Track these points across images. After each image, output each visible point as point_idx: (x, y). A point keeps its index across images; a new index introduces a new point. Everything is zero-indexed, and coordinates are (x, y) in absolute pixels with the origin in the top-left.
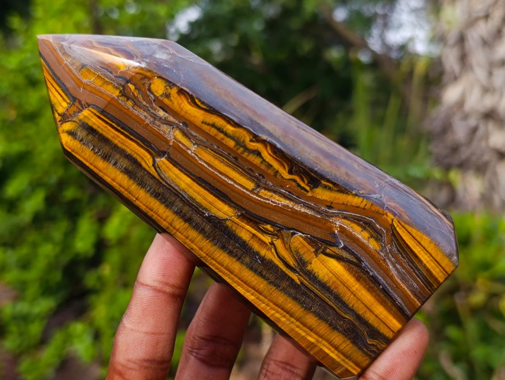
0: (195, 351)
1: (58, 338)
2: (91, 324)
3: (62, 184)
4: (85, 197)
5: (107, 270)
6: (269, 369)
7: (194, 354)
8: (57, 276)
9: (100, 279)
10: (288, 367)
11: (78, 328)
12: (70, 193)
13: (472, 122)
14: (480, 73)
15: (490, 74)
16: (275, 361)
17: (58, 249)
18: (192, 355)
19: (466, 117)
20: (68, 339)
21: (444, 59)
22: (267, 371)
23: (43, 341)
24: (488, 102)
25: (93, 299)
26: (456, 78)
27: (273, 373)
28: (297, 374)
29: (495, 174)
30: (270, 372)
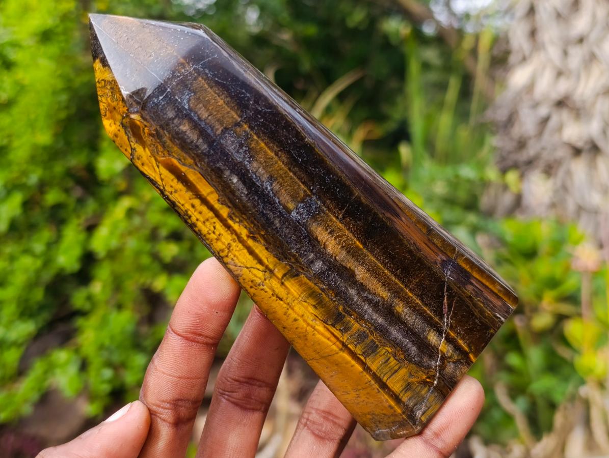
0: (227, 393)
1: (38, 367)
2: (77, 351)
3: (42, 187)
4: (71, 201)
5: (97, 288)
6: (310, 418)
7: (226, 397)
8: (39, 295)
9: (89, 298)
10: (331, 418)
11: (62, 356)
12: (52, 197)
13: (543, 111)
14: (553, 52)
15: (565, 53)
16: (317, 410)
17: (39, 263)
18: (224, 398)
19: (536, 105)
20: (50, 369)
21: (511, 35)
22: (308, 419)
23: (21, 372)
24: (563, 87)
25: (80, 322)
26: (524, 59)
27: (314, 423)
28: (339, 425)
29: (569, 173)
30: (311, 421)
